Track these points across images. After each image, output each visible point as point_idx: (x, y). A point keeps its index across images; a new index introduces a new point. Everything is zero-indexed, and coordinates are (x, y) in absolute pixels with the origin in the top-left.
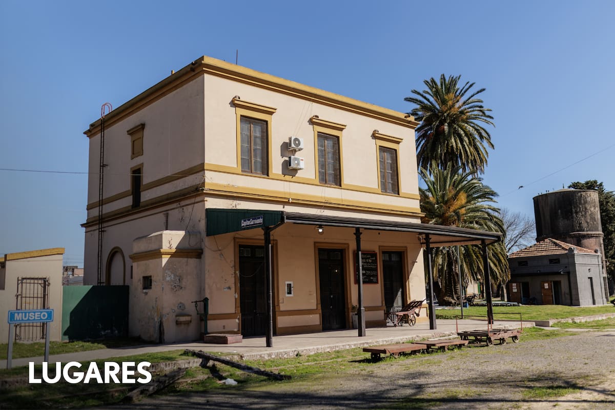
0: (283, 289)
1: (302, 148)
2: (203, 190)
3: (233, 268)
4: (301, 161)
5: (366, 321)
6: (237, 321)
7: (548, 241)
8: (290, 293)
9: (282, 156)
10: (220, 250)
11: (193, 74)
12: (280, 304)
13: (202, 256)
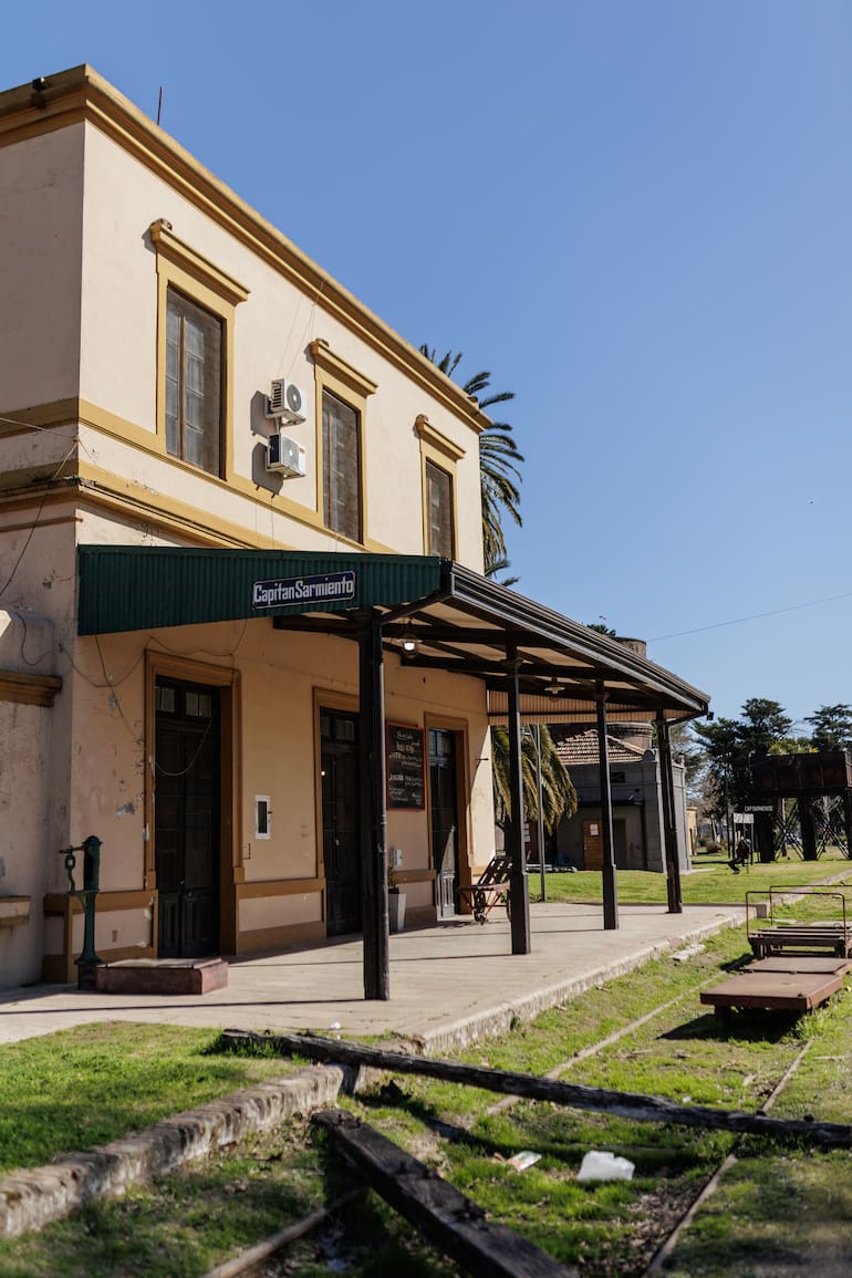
0: (250, 817)
1: (304, 416)
2: (78, 481)
3: (142, 743)
4: (300, 454)
5: (406, 910)
6: (147, 913)
7: (592, 735)
8: (263, 829)
9: (255, 430)
10: (110, 686)
11: (38, 115)
12: (245, 863)
13: (58, 699)
